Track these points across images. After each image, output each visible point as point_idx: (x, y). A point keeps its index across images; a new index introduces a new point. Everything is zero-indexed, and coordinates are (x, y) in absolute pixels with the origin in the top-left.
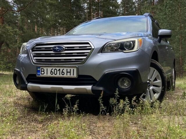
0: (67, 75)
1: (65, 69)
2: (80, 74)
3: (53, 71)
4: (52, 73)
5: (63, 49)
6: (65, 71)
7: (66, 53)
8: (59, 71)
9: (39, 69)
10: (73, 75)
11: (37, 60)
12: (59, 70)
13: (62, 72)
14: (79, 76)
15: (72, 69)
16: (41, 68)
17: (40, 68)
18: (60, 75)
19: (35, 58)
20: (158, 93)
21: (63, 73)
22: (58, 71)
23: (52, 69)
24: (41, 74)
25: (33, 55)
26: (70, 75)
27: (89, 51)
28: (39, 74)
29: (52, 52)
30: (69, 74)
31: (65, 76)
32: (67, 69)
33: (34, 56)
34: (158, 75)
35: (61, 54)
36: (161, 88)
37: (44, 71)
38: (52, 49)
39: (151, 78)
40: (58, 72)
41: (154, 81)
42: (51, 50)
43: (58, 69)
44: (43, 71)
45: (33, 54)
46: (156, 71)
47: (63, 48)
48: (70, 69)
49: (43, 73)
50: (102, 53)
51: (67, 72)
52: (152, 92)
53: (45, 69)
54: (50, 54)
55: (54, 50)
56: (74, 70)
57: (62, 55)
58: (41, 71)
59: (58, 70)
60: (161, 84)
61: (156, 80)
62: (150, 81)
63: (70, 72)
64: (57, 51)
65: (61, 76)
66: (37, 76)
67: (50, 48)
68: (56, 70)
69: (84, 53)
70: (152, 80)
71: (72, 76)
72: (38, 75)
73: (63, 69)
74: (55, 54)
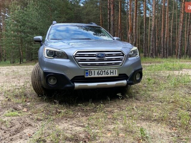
9: (87, 72)
11: (82, 64)
14: (119, 75)
18: (105, 75)
22: (104, 72)
23: (99, 71)
26: (113, 74)
29: (96, 58)
31: (109, 75)
32: (111, 71)
35: (104, 59)
38: (95, 55)
44: (90, 73)
47: (104, 55)
53: (93, 71)
56: (115, 71)
64: (101, 57)
66: (86, 77)
73: (108, 71)
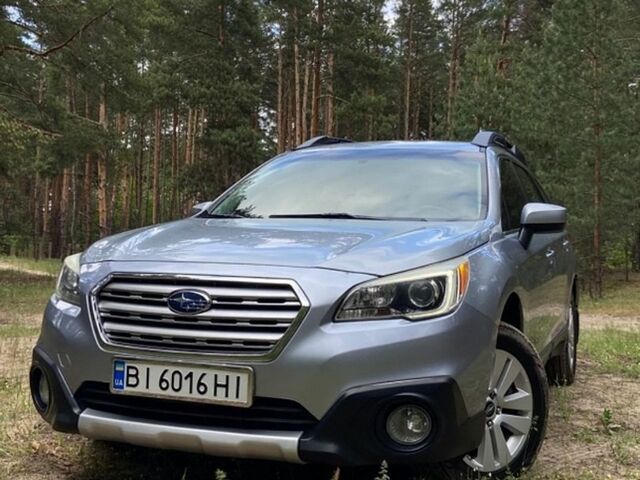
0: (215, 394)
1: (210, 374)
2: (261, 393)
3: (168, 377)
4: (164, 385)
5: (206, 303)
6: (209, 381)
7: (214, 319)
8: (189, 379)
9: (121, 369)
10: (237, 396)
11: (113, 333)
12: (190, 375)
13: (200, 384)
14: (257, 400)
15: (233, 377)
16: (126, 365)
17: (123, 363)
18: (191, 392)
19: (107, 325)
20: (520, 434)
21: (202, 389)
22: (186, 378)
23: (166, 371)
24: (128, 385)
25: (102, 314)
26: (227, 396)
27: (292, 315)
28: (121, 384)
29: (166, 310)
30: (221, 391)
31: (209, 397)
32: (216, 376)
33: (104, 320)
34: (520, 374)
35: (196, 319)
36: (528, 417)
37: (136, 376)
38: (165, 299)
39: (497, 385)
40: (186, 383)
41: (507, 394)
42: (163, 304)
43: (185, 372)
44: (132, 376)
45: (100, 312)
46: (514, 360)
47: (203, 299)
48: (227, 377)
49: (132, 381)
50: (334, 322)
51: (217, 385)
52: (499, 434)
53: (142, 369)
54: (159, 316)
55: (174, 306)
56: (238, 378)
57: (200, 322)
58: (129, 375)
59: (184, 376)
60: (529, 407)
61: (513, 390)
62: (493, 395)
63: (226, 386)
64: (184, 311)
65: (196, 396)
66: (113, 391)
67: (160, 295)
68: (177, 376)
69: (274, 321)
70: (500, 391)
71: (232, 399)
72: (115, 387)
73: (204, 375)
74: (176, 318)
